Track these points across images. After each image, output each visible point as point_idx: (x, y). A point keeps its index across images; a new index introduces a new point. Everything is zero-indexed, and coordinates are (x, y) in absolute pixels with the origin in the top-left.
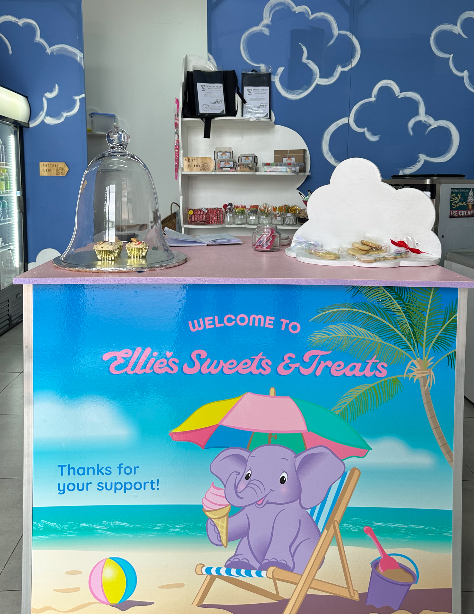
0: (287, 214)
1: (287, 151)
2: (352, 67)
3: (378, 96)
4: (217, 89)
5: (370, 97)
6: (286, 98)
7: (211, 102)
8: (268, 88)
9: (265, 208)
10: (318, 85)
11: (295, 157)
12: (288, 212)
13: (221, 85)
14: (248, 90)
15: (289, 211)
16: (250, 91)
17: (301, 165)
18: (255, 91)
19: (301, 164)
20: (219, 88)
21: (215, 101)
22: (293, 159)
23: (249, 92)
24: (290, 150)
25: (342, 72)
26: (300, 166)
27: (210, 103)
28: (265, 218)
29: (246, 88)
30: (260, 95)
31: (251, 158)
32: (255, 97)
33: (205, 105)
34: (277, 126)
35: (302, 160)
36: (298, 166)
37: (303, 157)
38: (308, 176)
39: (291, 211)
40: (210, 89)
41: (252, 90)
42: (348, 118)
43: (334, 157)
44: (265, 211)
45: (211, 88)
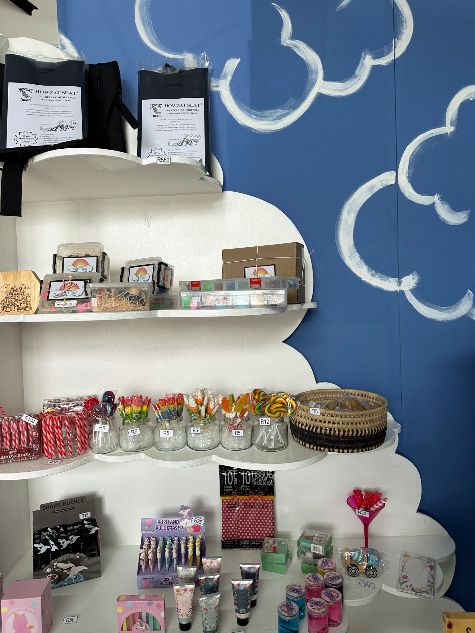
0: (260, 419)
1: (253, 249)
2: (396, 58)
3: (460, 121)
4: (65, 97)
5: (442, 123)
6: (247, 130)
7: (44, 127)
8: (202, 101)
9: (199, 403)
10: (320, 97)
11: (275, 265)
12: (263, 415)
13: (78, 89)
14: (152, 106)
15: (264, 412)
16: (157, 108)
17: (290, 286)
18: (168, 108)
19: (291, 282)
20: (70, 95)
21: (56, 124)
22: (270, 270)
23: (156, 111)
24: (260, 247)
25: (375, 68)
26: (287, 287)
27: (41, 128)
28: (201, 433)
29: (146, 104)
30: (181, 116)
31: (150, 269)
32: (169, 122)
33: (25, 134)
34: (230, 195)
35: (294, 271)
36: (284, 287)
37: (294, 264)
38: (309, 311)
39: (269, 411)
40: (45, 98)
41: (163, 106)
42: (395, 172)
43: (367, 263)
44: (199, 412)
45: (49, 95)
